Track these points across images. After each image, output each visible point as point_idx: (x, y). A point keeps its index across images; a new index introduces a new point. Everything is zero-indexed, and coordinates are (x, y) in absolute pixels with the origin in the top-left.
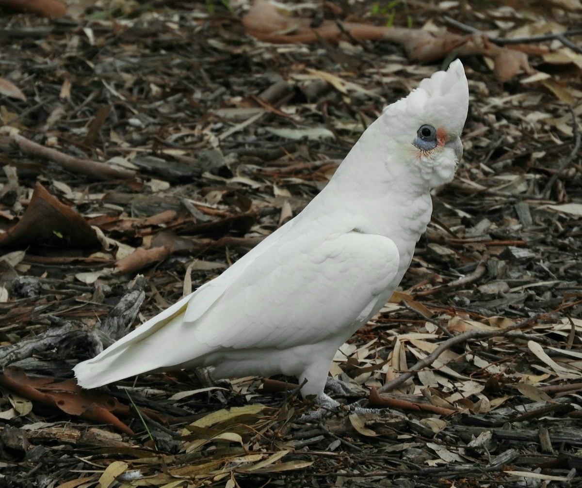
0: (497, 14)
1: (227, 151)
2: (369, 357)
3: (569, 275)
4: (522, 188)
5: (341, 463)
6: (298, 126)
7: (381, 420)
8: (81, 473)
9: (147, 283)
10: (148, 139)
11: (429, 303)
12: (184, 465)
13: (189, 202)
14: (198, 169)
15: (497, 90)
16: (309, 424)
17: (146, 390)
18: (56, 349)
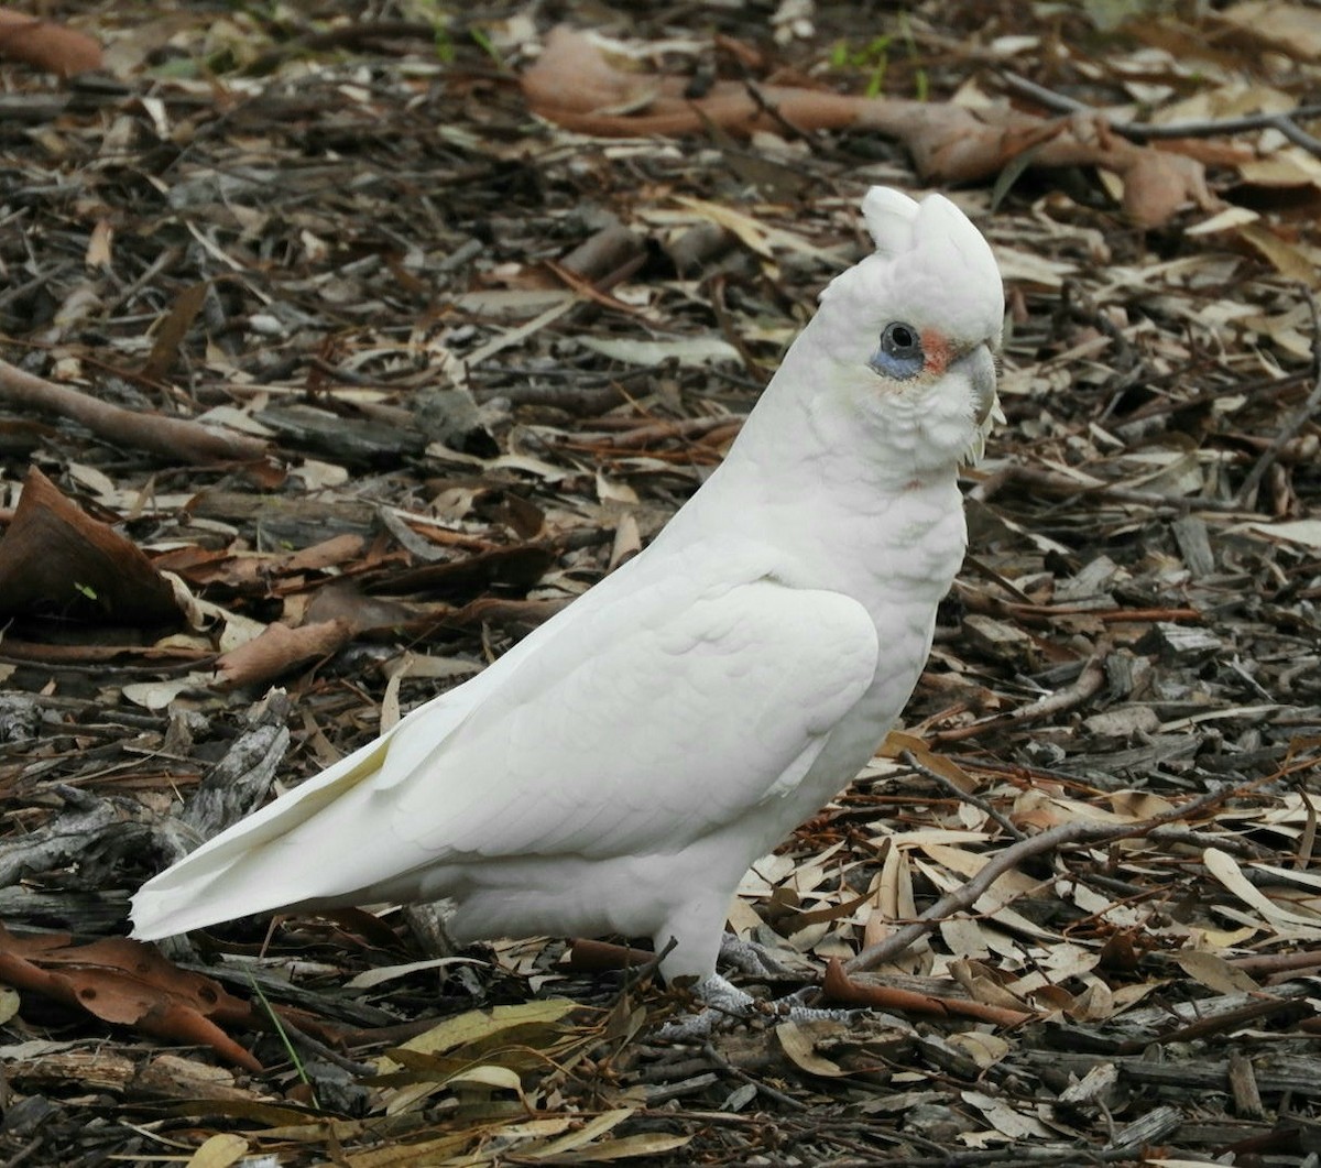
0: (1131, 65)
1: (485, 393)
2: (823, 887)
3: (1301, 690)
4: (1190, 482)
5: (758, 1139)
6: (655, 334)
7: (854, 1038)
8: (136, 1162)
9: (295, 709)
10: (298, 364)
11: (968, 757)
12: (382, 1142)
13: (394, 515)
14: (417, 437)
15: (1131, 248)
16: (679, 1047)
17: (290, 965)
18: (76, 866)
